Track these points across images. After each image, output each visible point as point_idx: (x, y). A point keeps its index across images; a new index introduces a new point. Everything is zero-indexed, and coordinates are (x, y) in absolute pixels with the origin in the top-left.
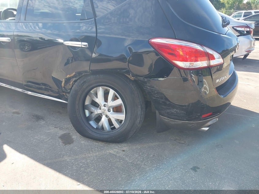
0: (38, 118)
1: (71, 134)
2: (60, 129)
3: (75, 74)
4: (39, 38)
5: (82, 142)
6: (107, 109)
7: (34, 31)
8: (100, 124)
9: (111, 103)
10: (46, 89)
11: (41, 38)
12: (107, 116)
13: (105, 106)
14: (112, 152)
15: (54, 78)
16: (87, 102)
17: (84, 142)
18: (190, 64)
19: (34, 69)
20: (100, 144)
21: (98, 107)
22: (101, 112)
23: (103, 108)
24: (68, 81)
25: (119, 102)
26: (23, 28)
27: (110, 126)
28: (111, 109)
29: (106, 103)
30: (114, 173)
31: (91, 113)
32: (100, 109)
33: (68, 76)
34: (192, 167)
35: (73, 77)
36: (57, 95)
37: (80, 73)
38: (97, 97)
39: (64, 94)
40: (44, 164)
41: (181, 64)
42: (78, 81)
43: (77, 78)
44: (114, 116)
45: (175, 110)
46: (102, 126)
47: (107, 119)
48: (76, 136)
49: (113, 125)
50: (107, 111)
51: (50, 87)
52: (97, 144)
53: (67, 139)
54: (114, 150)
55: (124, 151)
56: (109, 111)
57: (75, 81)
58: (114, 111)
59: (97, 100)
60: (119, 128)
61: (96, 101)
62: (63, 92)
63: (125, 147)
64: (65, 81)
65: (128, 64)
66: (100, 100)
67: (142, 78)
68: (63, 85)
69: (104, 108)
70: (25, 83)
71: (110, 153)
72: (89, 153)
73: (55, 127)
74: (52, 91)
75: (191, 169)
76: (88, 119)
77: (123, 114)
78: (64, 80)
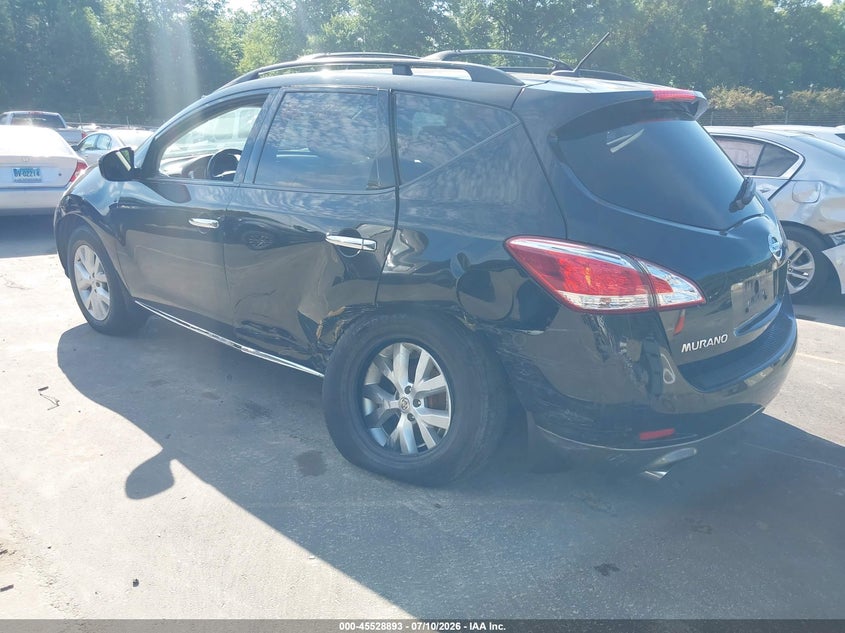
0: (257, 411)
1: (324, 454)
2: (302, 440)
3: (346, 310)
4: (294, 226)
5: (345, 475)
6: (411, 399)
7: (290, 209)
8: (394, 436)
9: (422, 385)
10: (282, 343)
11: (299, 228)
12: (410, 417)
13: (408, 390)
14: (409, 504)
15: (302, 318)
16: (370, 380)
17: (350, 475)
18: (603, 300)
19: (267, 294)
20: (386, 485)
21: (393, 394)
22: (397, 407)
23: (403, 395)
24: (329, 323)
25: (440, 382)
26: (263, 199)
27: (417, 444)
28: (422, 401)
29: (411, 385)
30: (399, 548)
31: (377, 406)
32: (397, 398)
33: (330, 314)
34: (599, 564)
35: (341, 316)
36: (306, 357)
37: (355, 308)
38: (392, 369)
39: (321, 355)
40: (249, 510)
41: (575, 299)
42: (352, 326)
43: (350, 320)
44: (427, 418)
45: (568, 412)
46: (398, 440)
47: (410, 424)
48: (334, 460)
49: (423, 442)
50: (411, 403)
51: (292, 338)
52: (379, 482)
53: (311, 464)
54: (416, 501)
55: (438, 506)
56: (416, 404)
57: (345, 327)
58: (428, 406)
59: (391, 376)
60: (434, 448)
61: (389, 377)
62: (319, 351)
63: (444, 499)
64: (324, 326)
65: (457, 293)
66: (398, 375)
67: (491, 327)
68: (318, 332)
69: (406, 395)
70: (237, 325)
71: (403, 507)
72: (355, 499)
73: (291, 436)
74: (296, 348)
75: (596, 568)
76: (368, 422)
77: (447, 414)
78: (321, 322)
